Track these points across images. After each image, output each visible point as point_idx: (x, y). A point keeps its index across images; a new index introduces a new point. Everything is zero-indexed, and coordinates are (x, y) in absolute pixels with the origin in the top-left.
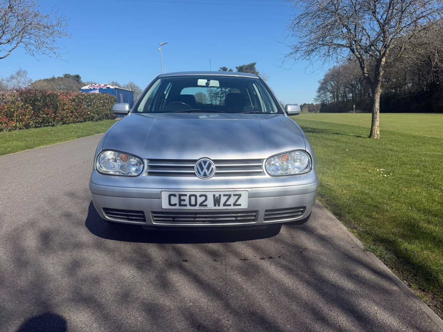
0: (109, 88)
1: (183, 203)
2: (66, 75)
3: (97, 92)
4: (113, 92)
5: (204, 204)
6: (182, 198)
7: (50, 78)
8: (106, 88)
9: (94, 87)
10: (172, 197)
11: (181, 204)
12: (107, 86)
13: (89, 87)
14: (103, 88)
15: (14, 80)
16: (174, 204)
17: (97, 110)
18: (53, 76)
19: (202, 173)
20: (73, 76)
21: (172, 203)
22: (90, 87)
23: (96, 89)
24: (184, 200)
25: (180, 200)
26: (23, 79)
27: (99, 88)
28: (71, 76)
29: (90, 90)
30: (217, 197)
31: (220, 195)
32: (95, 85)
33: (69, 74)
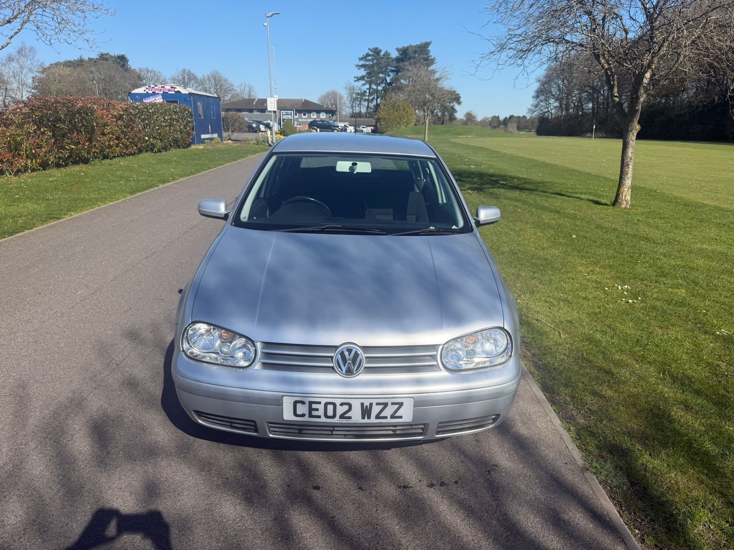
0: (179, 92)
1: (314, 413)
2: (102, 55)
3: (159, 100)
4: (186, 100)
5: (347, 415)
6: (314, 406)
7: (76, 59)
8: (173, 92)
9: (153, 91)
10: (298, 405)
11: (313, 414)
12: (176, 90)
13: (145, 91)
14: (169, 92)
15: (14, 64)
16: (301, 414)
17: (161, 133)
18: (81, 57)
19: (344, 369)
20: (115, 58)
21: (298, 412)
22: (147, 90)
23: (158, 94)
24: (317, 410)
25: (311, 409)
26: (29, 62)
27: (162, 92)
28: (112, 57)
29: (147, 95)
30: (366, 406)
31: (371, 404)
32: (156, 87)
33: (108, 54)
